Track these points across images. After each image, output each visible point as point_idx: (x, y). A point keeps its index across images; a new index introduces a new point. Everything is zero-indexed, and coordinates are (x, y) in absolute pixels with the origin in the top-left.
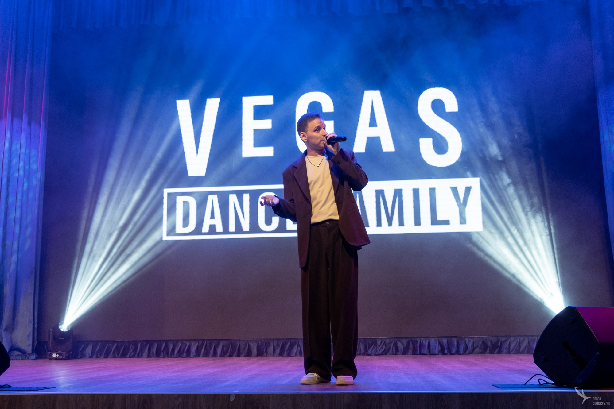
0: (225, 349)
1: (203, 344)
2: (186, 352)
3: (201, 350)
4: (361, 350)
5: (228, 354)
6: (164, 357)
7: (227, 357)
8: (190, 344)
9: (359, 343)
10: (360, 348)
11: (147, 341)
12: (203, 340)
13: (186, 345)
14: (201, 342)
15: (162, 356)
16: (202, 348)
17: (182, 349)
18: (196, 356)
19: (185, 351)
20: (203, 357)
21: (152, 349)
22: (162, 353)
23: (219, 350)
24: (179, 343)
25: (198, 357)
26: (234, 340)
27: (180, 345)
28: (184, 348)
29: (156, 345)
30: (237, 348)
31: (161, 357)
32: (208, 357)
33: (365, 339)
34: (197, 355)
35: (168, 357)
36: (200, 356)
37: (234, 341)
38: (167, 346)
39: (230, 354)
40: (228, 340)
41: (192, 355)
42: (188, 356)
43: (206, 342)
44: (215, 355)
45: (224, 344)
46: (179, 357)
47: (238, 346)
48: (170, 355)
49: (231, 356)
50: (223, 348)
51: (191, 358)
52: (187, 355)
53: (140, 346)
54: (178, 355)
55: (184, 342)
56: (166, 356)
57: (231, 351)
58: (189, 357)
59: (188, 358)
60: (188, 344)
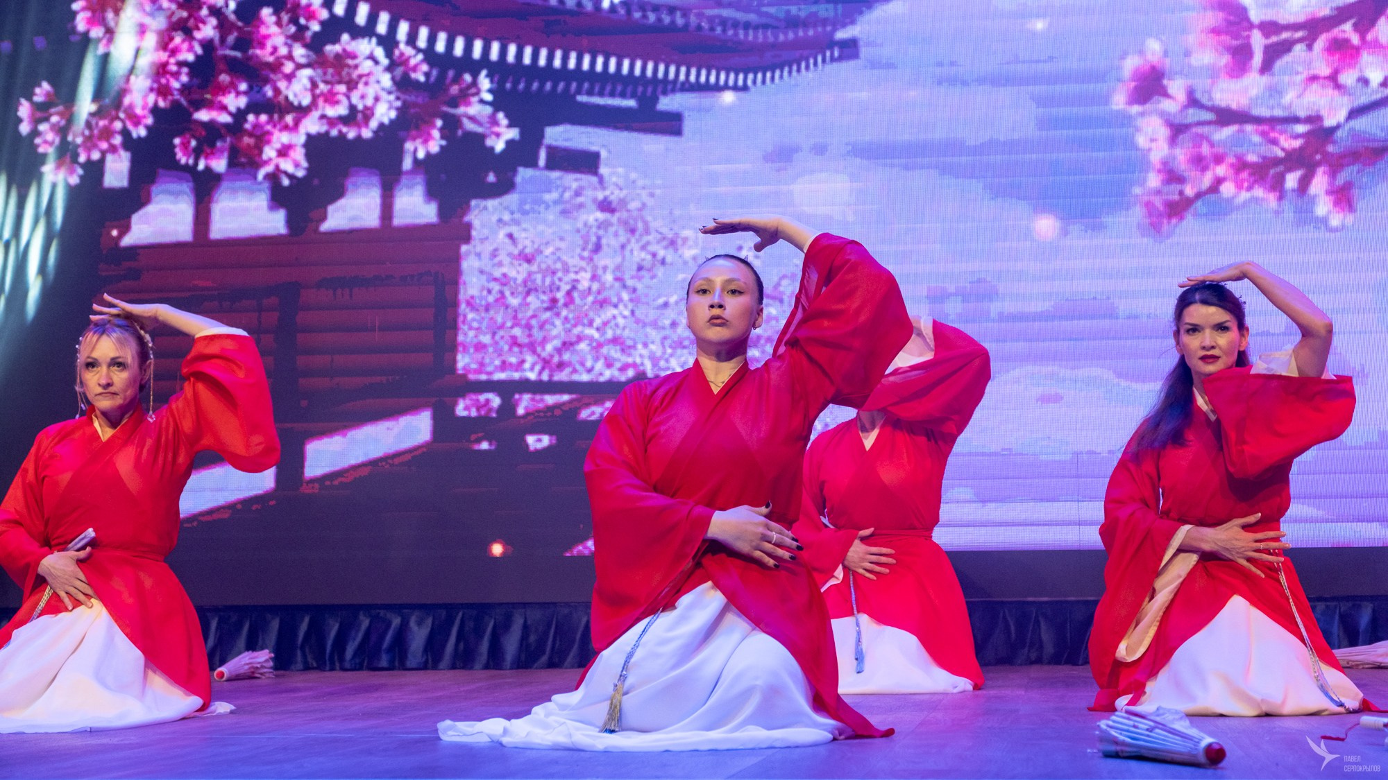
0: (532, 638)
1: (450, 621)
2: (390, 650)
3: (446, 641)
4: (1041, 647)
5: (544, 659)
6: (307, 668)
7: (542, 668)
8: (402, 621)
9: (1037, 622)
10: (1041, 641)
11: (243, 611)
12: (451, 608)
13: (389, 624)
14: (444, 613)
15: (300, 665)
16: (448, 635)
17: (374, 638)
18: (424, 667)
19: (386, 645)
20: (453, 667)
21: (260, 638)
22: (299, 653)
23: (511, 645)
24: (362, 617)
25: (435, 667)
26: (567, 604)
27: (365, 623)
28: (382, 638)
29: (275, 625)
30: (578, 636)
31: (293, 667)
32: (471, 668)
33: (1057, 602)
34: (430, 661)
35: (320, 667)
36: (443, 664)
37: (566, 611)
38: (316, 630)
39: (550, 658)
40: (543, 605)
41: (412, 661)
42: (398, 659)
43: (460, 614)
44: (495, 660)
45: (529, 622)
46: (360, 669)
47: (581, 629)
48: (328, 663)
49: (552, 665)
50: (524, 637)
51: (406, 672)
52: (391, 661)
53: (219, 627)
54: (357, 661)
55: (382, 614)
56: (315, 665)
57: (553, 648)
58: (399, 669)
59: (395, 672)
60: (396, 621)
